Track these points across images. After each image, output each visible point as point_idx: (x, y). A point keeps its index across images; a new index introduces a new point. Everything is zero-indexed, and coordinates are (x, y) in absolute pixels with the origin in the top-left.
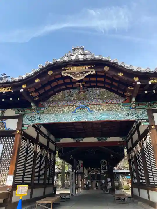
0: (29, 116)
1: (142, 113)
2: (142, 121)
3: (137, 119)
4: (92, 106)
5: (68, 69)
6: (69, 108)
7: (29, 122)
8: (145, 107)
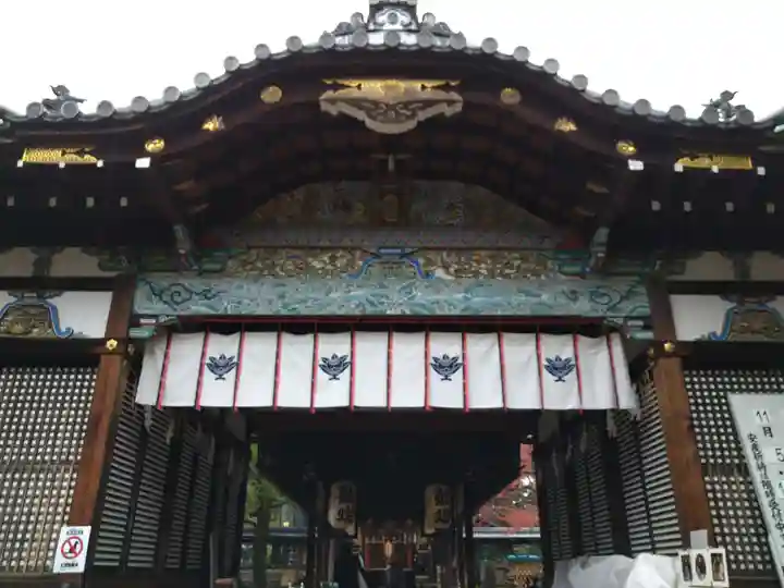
0: (161, 280)
1: (630, 292)
2: (630, 323)
3: (609, 314)
4: (432, 255)
5: (349, 87)
6: (333, 259)
7: (158, 307)
8: (638, 269)
